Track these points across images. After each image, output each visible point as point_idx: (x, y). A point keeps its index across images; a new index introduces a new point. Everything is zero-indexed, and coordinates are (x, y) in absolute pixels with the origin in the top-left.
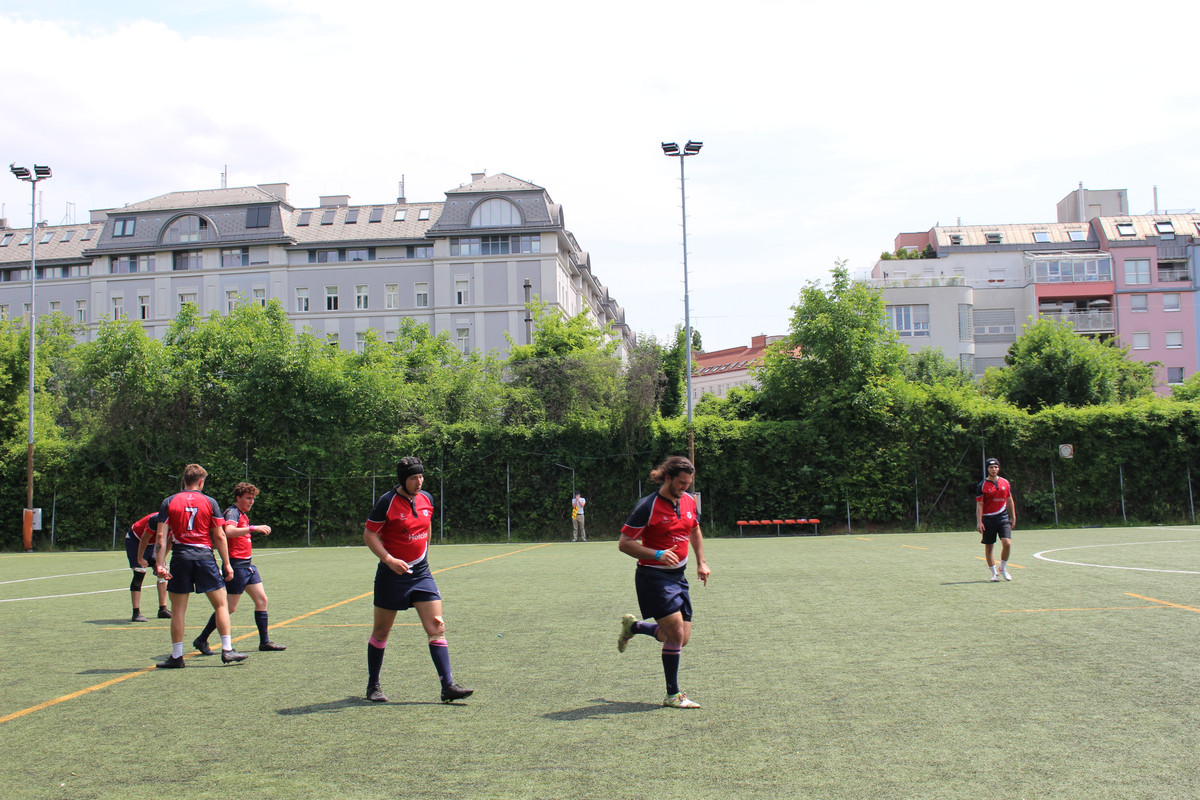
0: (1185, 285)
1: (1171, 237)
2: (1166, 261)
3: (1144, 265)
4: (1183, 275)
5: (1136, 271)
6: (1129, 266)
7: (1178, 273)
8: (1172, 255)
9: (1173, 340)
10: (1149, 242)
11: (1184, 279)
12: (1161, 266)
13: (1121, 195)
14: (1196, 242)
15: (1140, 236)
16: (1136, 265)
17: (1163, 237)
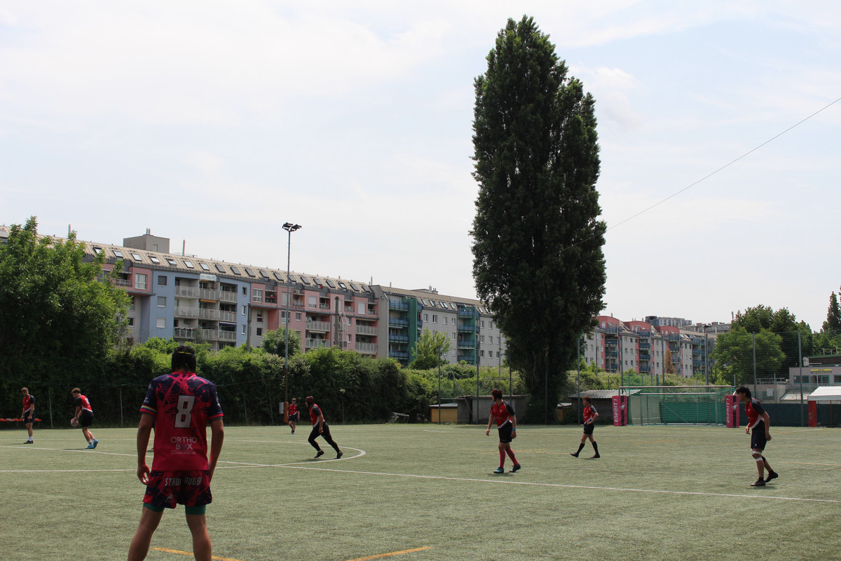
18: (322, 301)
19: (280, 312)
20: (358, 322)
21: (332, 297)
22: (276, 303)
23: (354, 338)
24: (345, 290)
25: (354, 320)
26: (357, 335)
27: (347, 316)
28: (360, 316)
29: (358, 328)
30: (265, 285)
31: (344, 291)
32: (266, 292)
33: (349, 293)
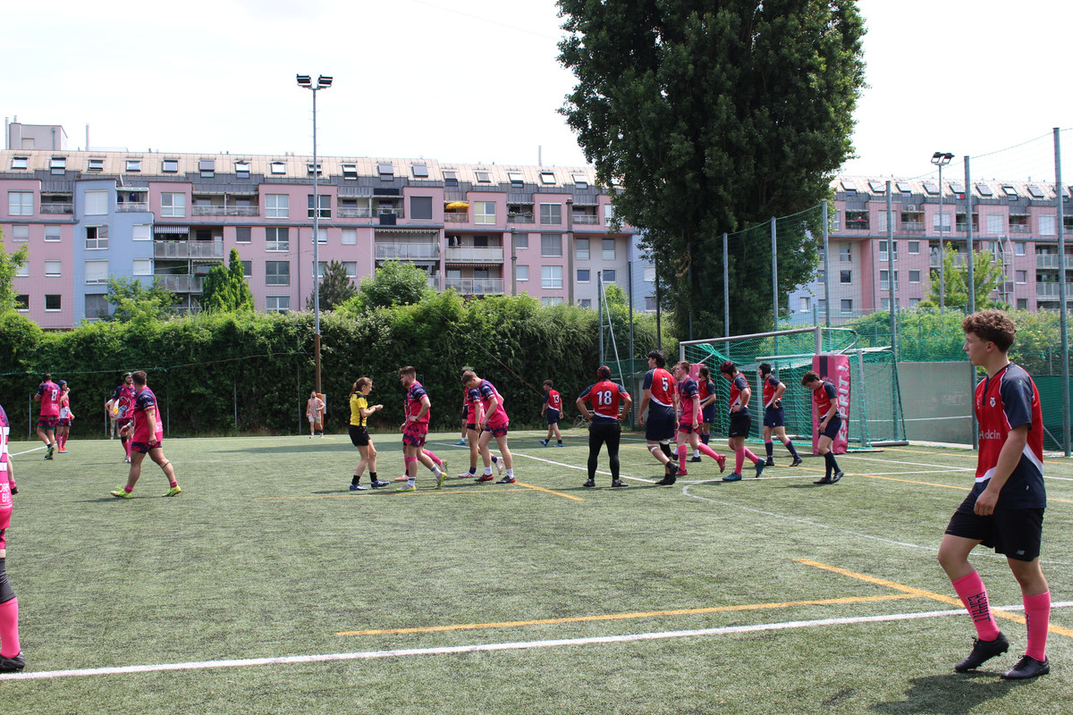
0: (68, 217)
1: (62, 172)
2: (53, 195)
3: (28, 198)
4: (68, 208)
5: (21, 203)
6: (14, 197)
7: (62, 206)
8: (60, 189)
9: (53, 268)
10: (39, 175)
11: (69, 212)
12: (44, 199)
13: (54, 131)
14: (82, 178)
15: (30, 170)
16: (21, 197)
17: (54, 172)
18: (959, 218)
19: (876, 243)
20: (1039, 248)
21: (982, 211)
22: (869, 228)
23: (1032, 275)
24: (1015, 198)
25: (1031, 247)
26: (1038, 271)
27: (1017, 241)
28: (1043, 238)
29: (1040, 260)
30: (844, 203)
31: (1010, 200)
32: (847, 213)
33: (1023, 202)
